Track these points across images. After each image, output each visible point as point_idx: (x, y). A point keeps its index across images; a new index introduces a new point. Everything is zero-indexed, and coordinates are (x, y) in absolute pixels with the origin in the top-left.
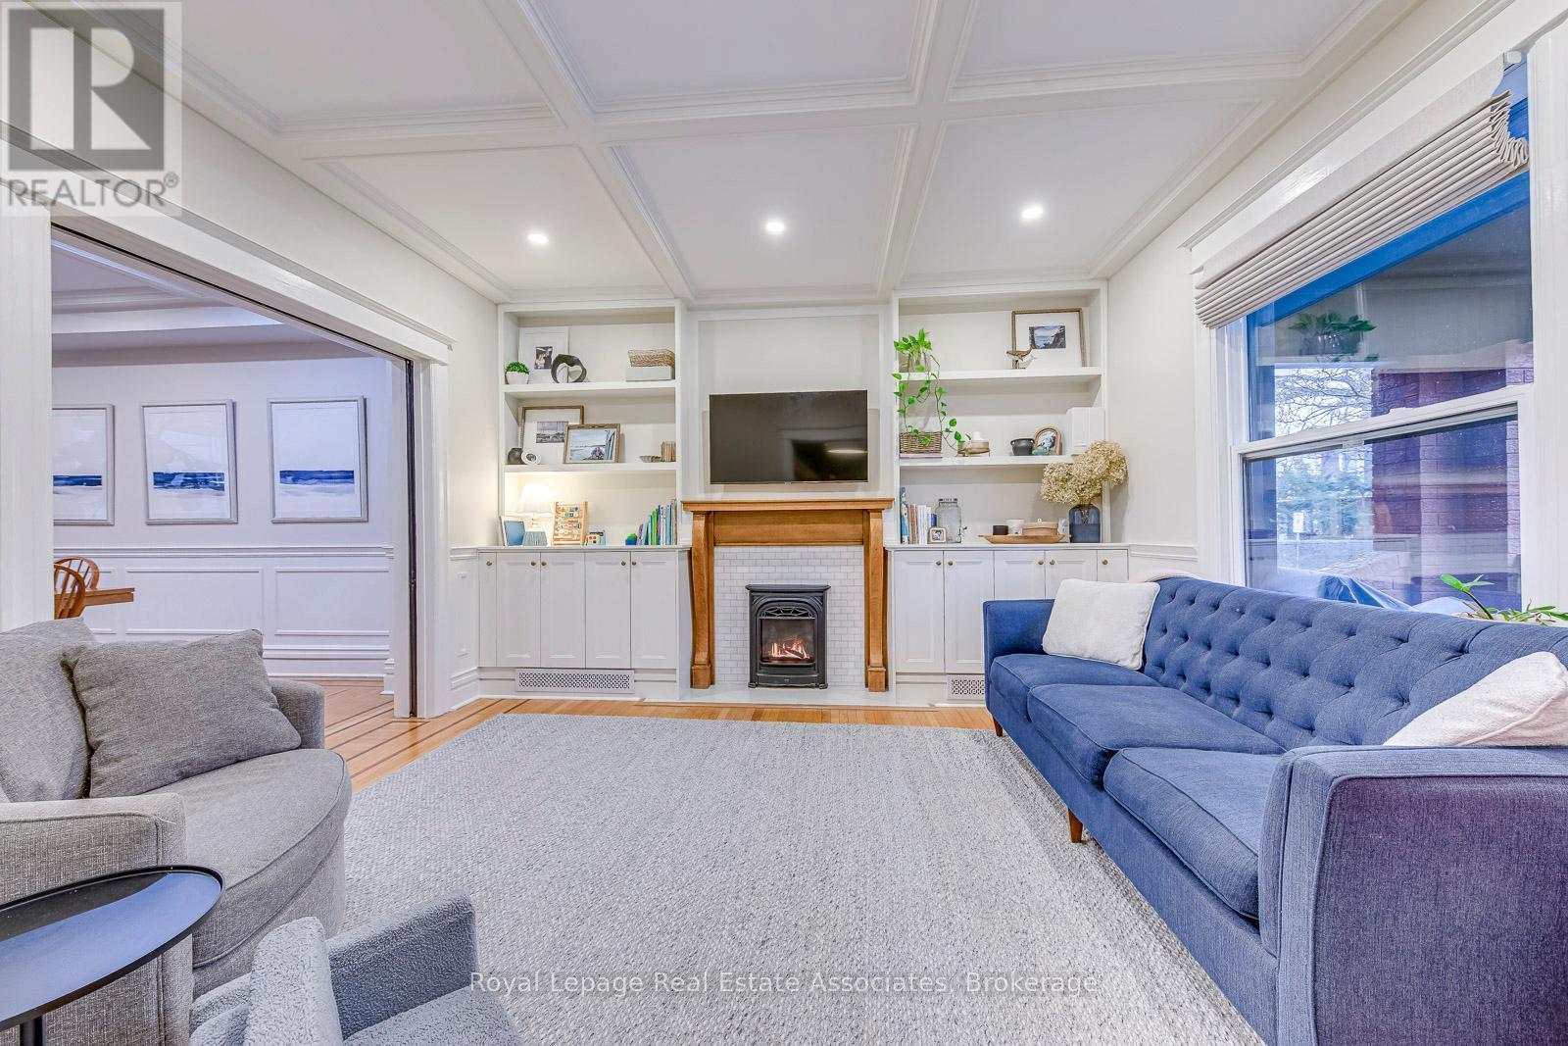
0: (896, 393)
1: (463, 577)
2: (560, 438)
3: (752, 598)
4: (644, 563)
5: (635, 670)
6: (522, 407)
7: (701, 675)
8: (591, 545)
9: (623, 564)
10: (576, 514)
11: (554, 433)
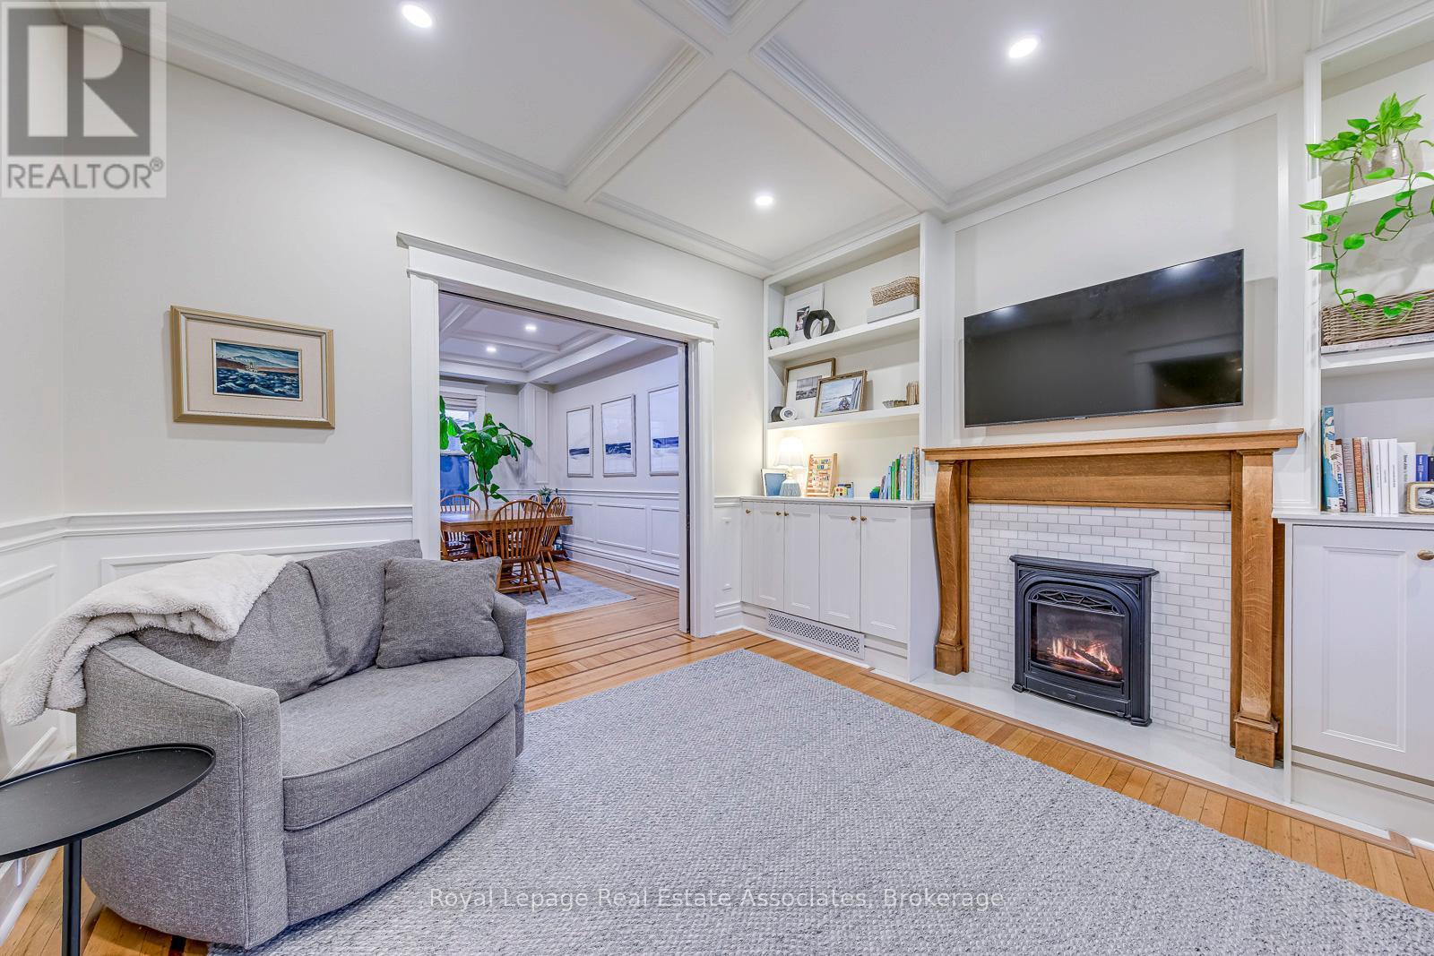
0: (1312, 238)
1: (727, 522)
2: (815, 393)
3: (1019, 574)
4: (875, 519)
5: (866, 635)
6: (786, 368)
7: (946, 657)
8: (838, 498)
9: (853, 519)
10: (826, 466)
11: (810, 388)
